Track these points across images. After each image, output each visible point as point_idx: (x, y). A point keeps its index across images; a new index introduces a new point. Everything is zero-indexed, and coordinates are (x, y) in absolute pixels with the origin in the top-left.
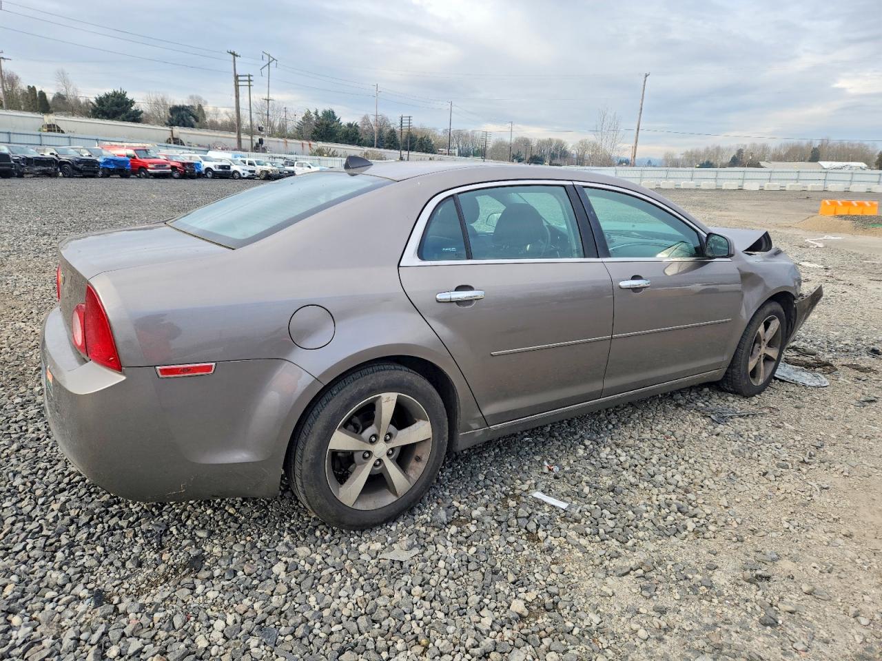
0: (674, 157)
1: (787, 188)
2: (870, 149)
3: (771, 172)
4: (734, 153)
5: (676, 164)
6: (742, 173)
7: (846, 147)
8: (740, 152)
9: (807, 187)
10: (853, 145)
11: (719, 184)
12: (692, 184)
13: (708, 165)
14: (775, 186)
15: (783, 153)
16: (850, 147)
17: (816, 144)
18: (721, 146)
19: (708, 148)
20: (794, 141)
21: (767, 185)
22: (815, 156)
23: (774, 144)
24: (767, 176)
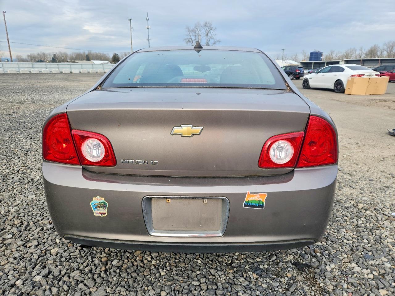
0: (22, 58)
1: (90, 72)
2: (107, 56)
3: (81, 65)
4: (52, 56)
5: (23, 60)
6: (69, 65)
7: (98, 54)
8: (55, 55)
9: (97, 71)
10: (100, 54)
11: (61, 70)
12: (47, 71)
13: (41, 61)
14: (85, 71)
15: (74, 56)
16: (100, 55)
17: (87, 53)
18: (45, 53)
19: (39, 53)
20: (77, 52)
21: (82, 71)
22: (88, 58)
23: (70, 52)
24: (80, 66)
